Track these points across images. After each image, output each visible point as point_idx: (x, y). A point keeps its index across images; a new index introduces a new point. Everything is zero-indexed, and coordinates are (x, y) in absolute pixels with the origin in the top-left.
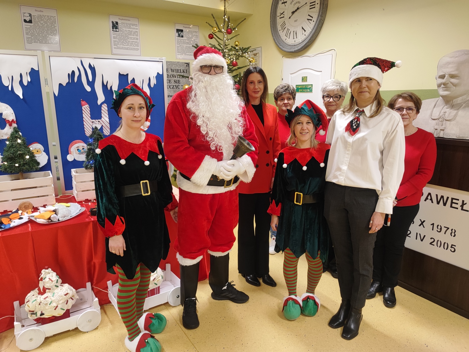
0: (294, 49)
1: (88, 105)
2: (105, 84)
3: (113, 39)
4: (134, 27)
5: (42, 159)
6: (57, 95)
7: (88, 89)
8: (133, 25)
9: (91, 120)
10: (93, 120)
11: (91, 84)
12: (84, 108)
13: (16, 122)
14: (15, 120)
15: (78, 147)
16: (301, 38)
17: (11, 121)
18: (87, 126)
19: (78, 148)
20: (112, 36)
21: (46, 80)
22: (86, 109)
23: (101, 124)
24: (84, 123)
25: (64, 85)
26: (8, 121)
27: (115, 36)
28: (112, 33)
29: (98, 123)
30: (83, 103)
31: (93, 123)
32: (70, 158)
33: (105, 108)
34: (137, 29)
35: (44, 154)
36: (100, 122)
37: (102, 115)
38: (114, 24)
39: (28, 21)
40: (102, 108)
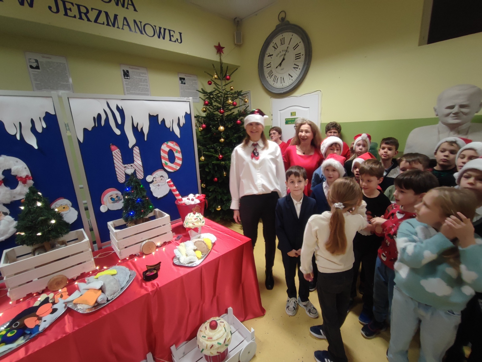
0: (282, 91)
1: (118, 150)
2: (135, 126)
3: (125, 86)
4: (143, 75)
5: (71, 216)
6: (82, 141)
7: (118, 132)
8: (143, 73)
9: (123, 165)
10: (126, 165)
11: (121, 127)
12: (115, 153)
13: (31, 178)
14: (30, 175)
15: (111, 195)
16: (288, 82)
17: (24, 177)
18: (120, 172)
19: (112, 197)
20: (125, 83)
21: (66, 125)
22: (117, 154)
23: (134, 168)
24: (116, 169)
25: (90, 129)
26: (21, 177)
27: (127, 83)
28: (124, 81)
29: (130, 167)
30: (113, 147)
31: (126, 168)
32: (103, 209)
33: (136, 151)
34: (146, 77)
35: (73, 209)
36: (133, 166)
37: (135, 159)
38: (125, 72)
39: (34, 67)
40: (134, 151)
